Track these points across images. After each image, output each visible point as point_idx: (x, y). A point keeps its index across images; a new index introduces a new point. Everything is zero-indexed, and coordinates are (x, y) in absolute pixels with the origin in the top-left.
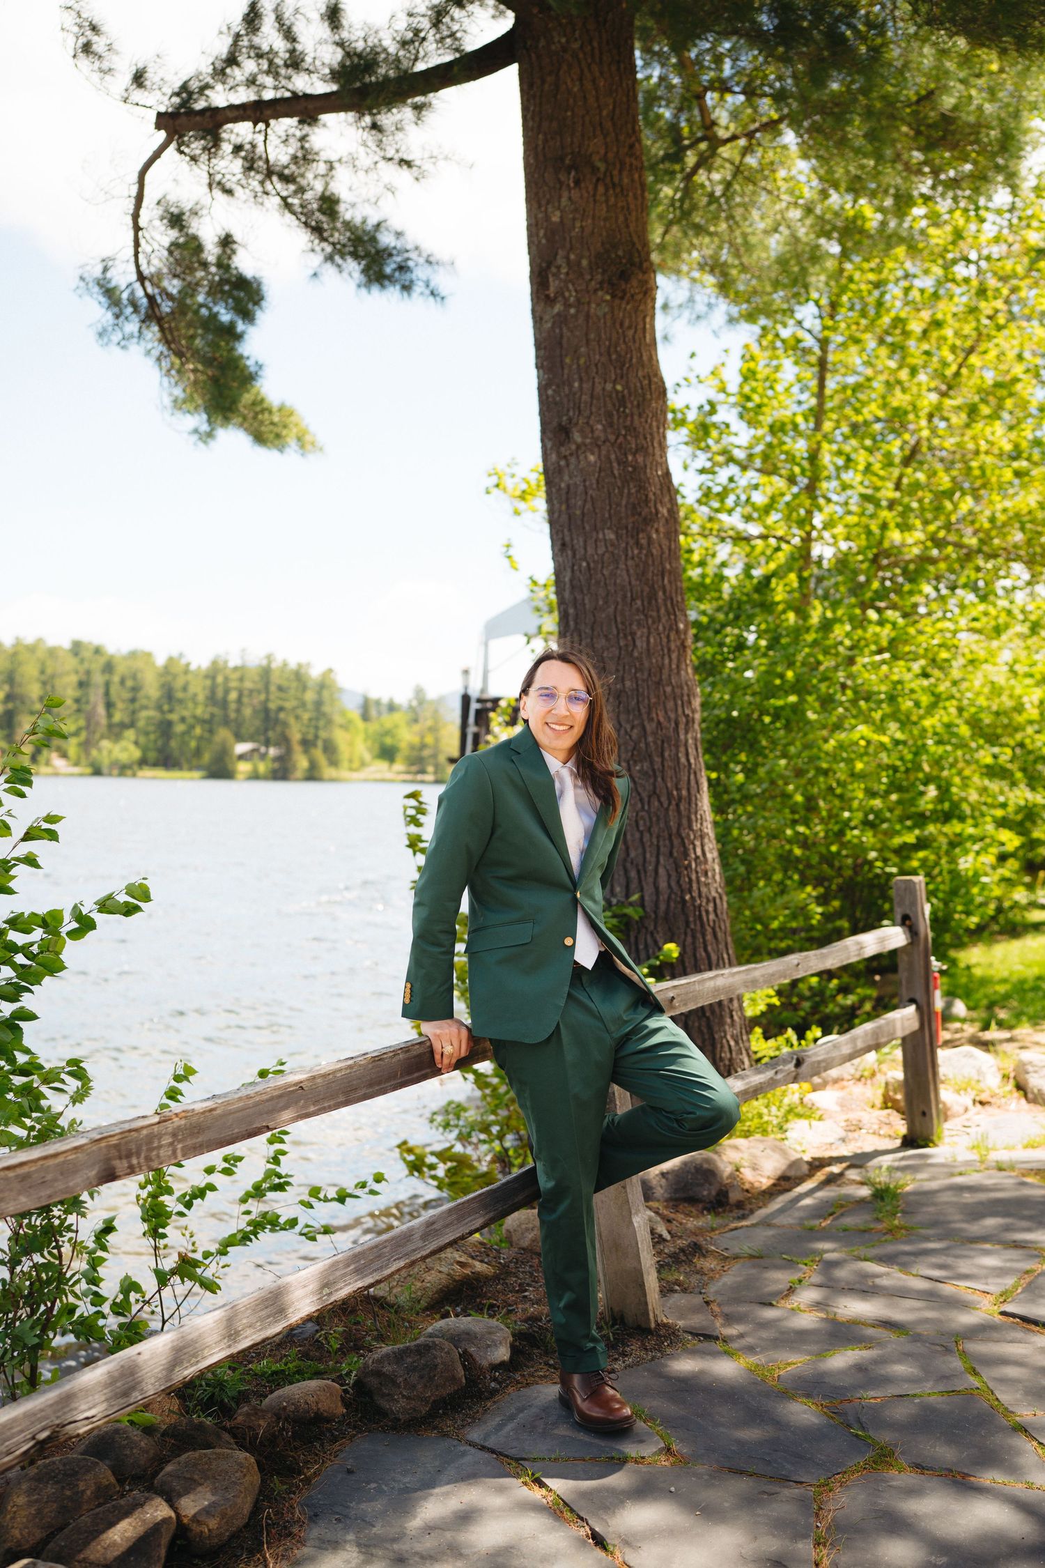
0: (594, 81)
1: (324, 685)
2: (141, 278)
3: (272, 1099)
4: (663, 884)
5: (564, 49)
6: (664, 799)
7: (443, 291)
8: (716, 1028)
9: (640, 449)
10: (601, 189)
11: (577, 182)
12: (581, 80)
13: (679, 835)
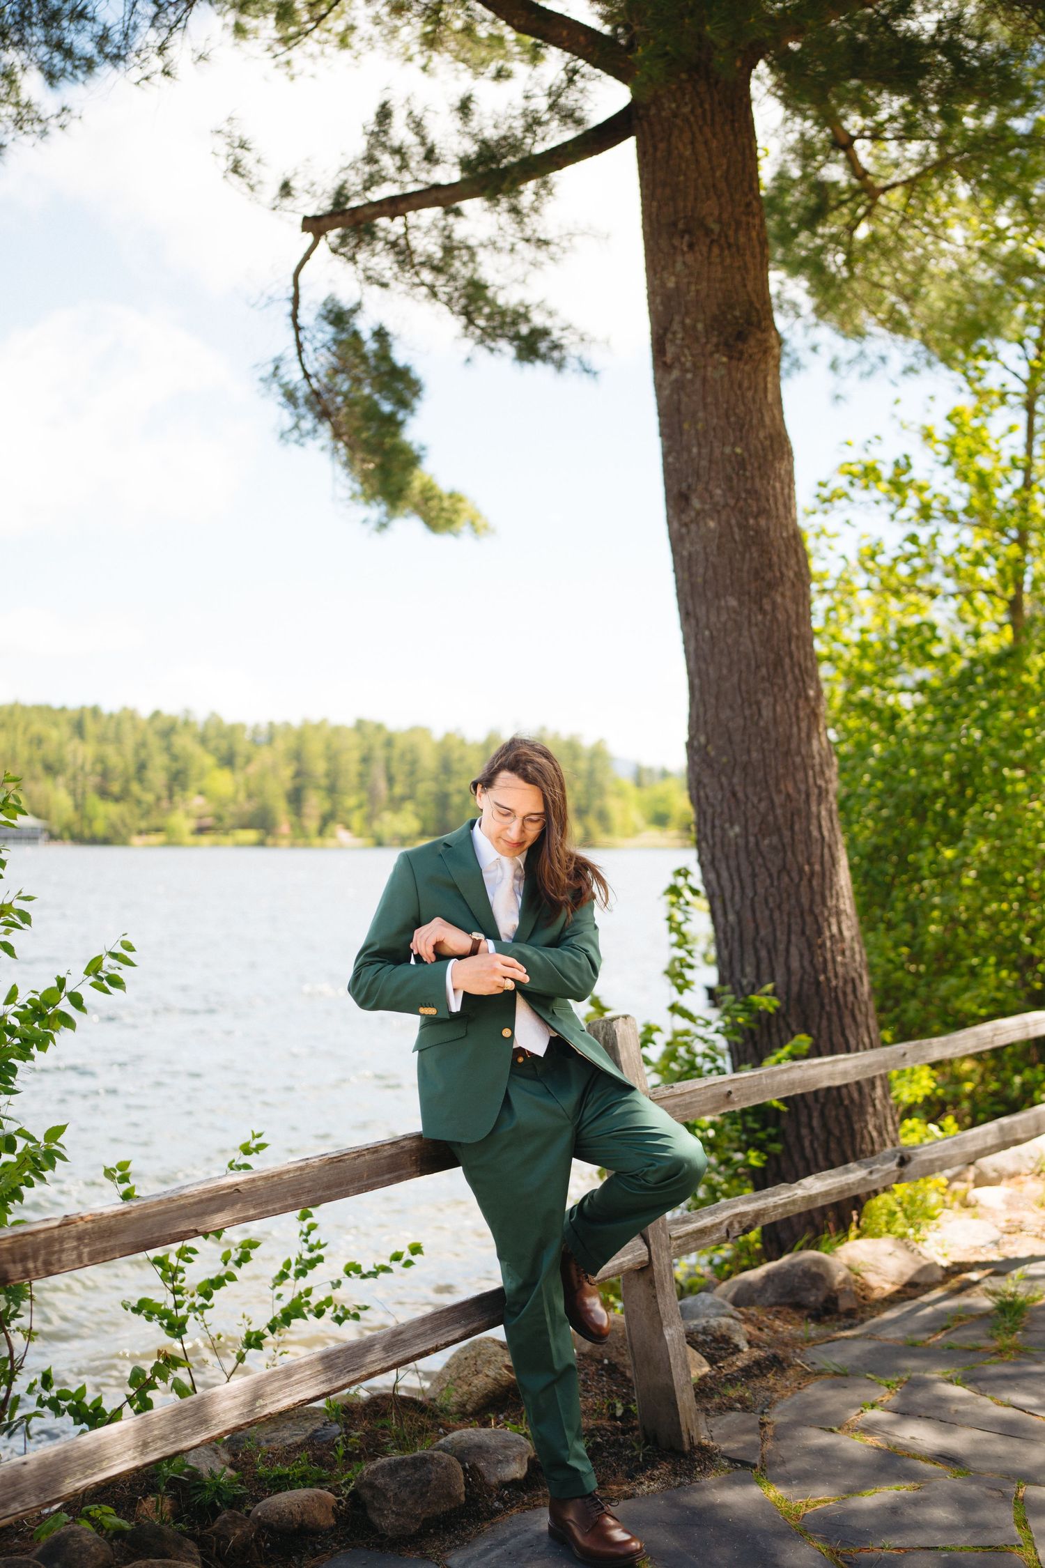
0: (706, 143)
1: (598, 754)
2: (307, 376)
3: (201, 1201)
4: (795, 964)
5: (675, 115)
6: (795, 875)
7: (595, 366)
8: (855, 1118)
9: (763, 512)
10: (716, 251)
11: (691, 246)
12: (692, 143)
13: (811, 911)
